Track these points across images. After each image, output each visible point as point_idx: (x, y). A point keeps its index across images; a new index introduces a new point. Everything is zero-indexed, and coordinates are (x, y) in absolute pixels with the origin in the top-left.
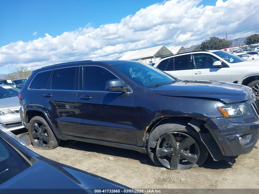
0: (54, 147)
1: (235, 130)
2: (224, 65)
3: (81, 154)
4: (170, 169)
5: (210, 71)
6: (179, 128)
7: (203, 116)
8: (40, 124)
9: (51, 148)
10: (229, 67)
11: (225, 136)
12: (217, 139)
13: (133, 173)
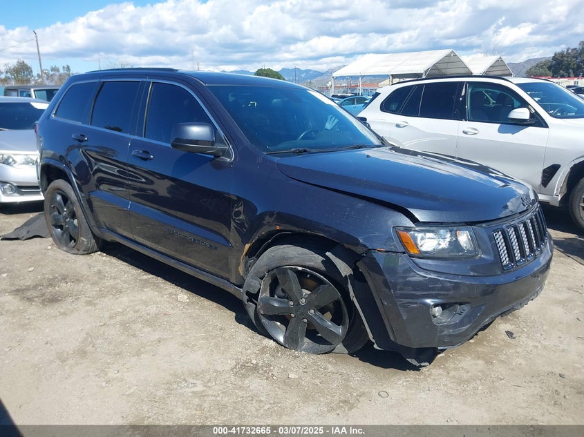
0: (89, 252)
1: (427, 288)
2: (537, 121)
3: (133, 275)
4: (285, 347)
5: (500, 131)
6: (309, 261)
7: (357, 243)
8: (66, 199)
9: (81, 252)
10: (546, 126)
11: (397, 297)
12: (380, 302)
13: (203, 339)
